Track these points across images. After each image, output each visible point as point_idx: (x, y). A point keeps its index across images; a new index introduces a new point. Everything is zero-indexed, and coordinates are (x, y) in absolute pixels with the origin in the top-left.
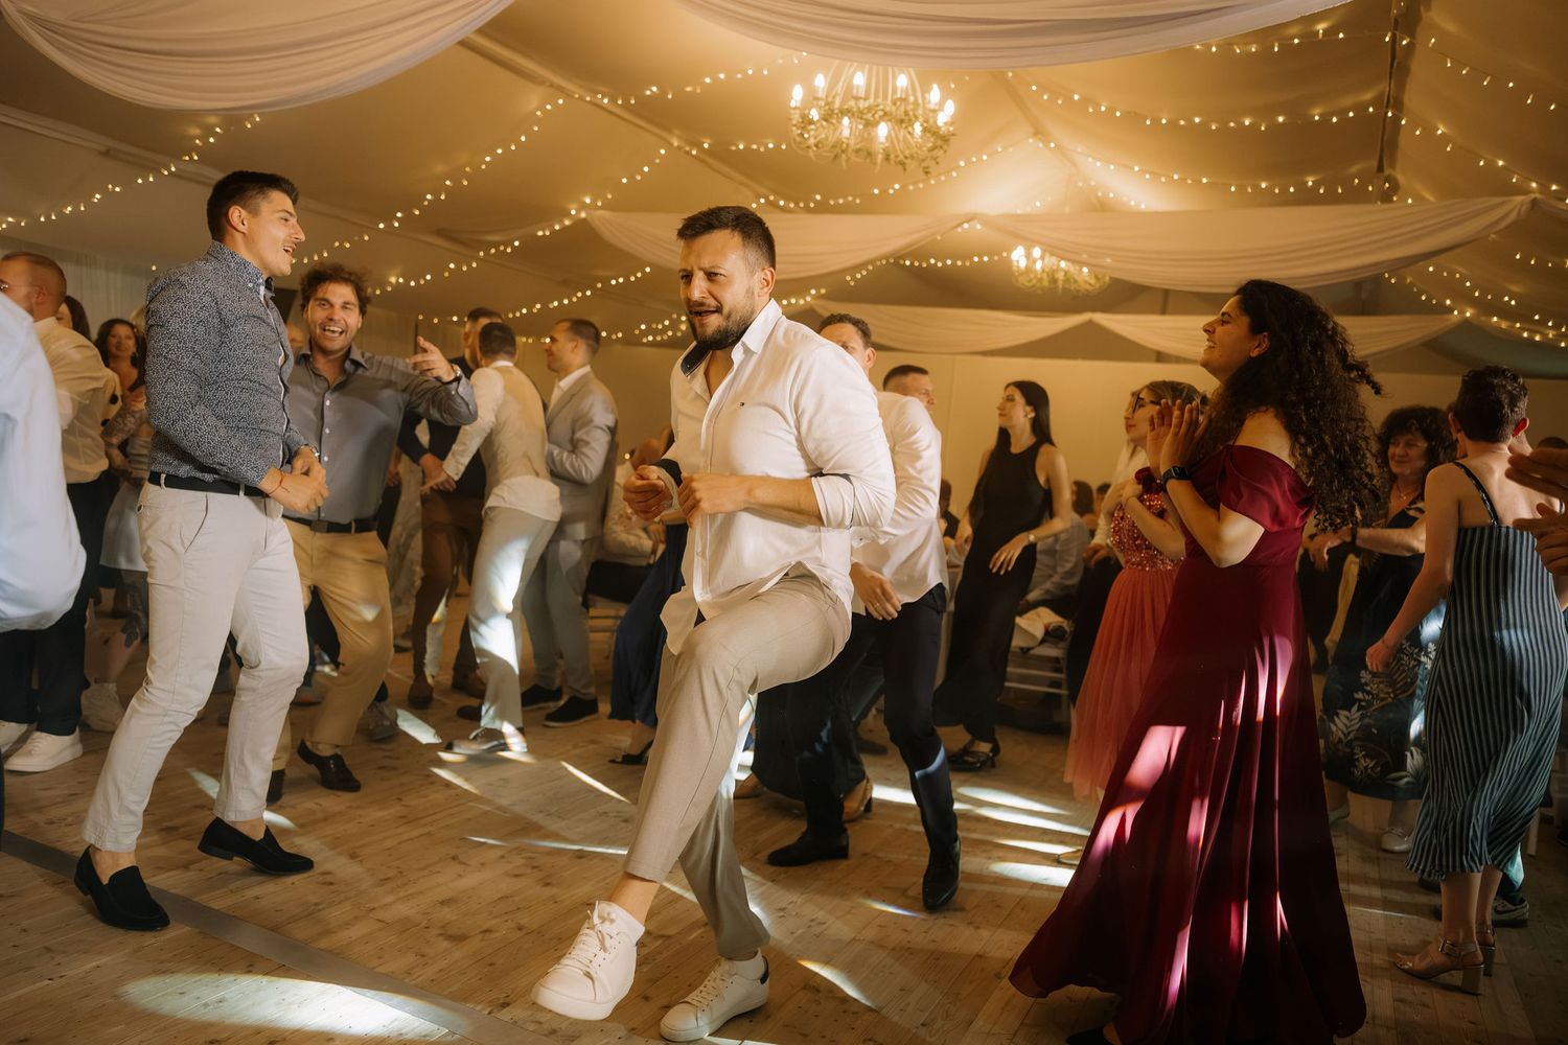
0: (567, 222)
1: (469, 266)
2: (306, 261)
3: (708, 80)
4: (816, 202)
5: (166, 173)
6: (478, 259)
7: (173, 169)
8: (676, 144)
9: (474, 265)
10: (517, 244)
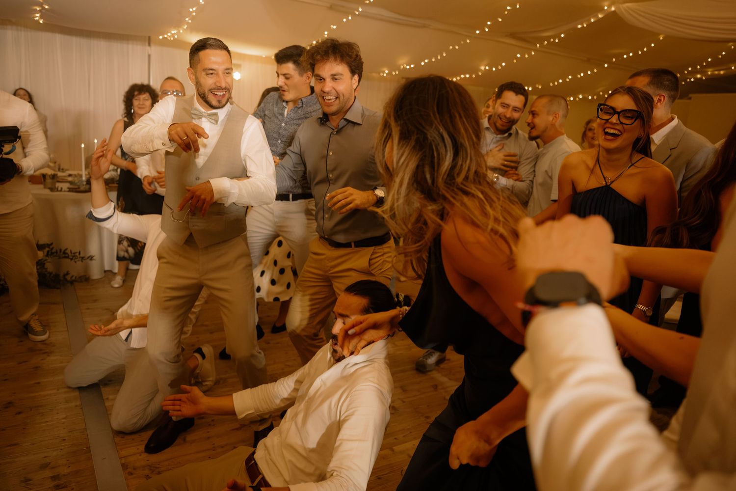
0: (600, 16)
1: (530, 54)
2: (433, 60)
5: (356, 13)
6: (535, 49)
9: (533, 53)
10: (562, 36)
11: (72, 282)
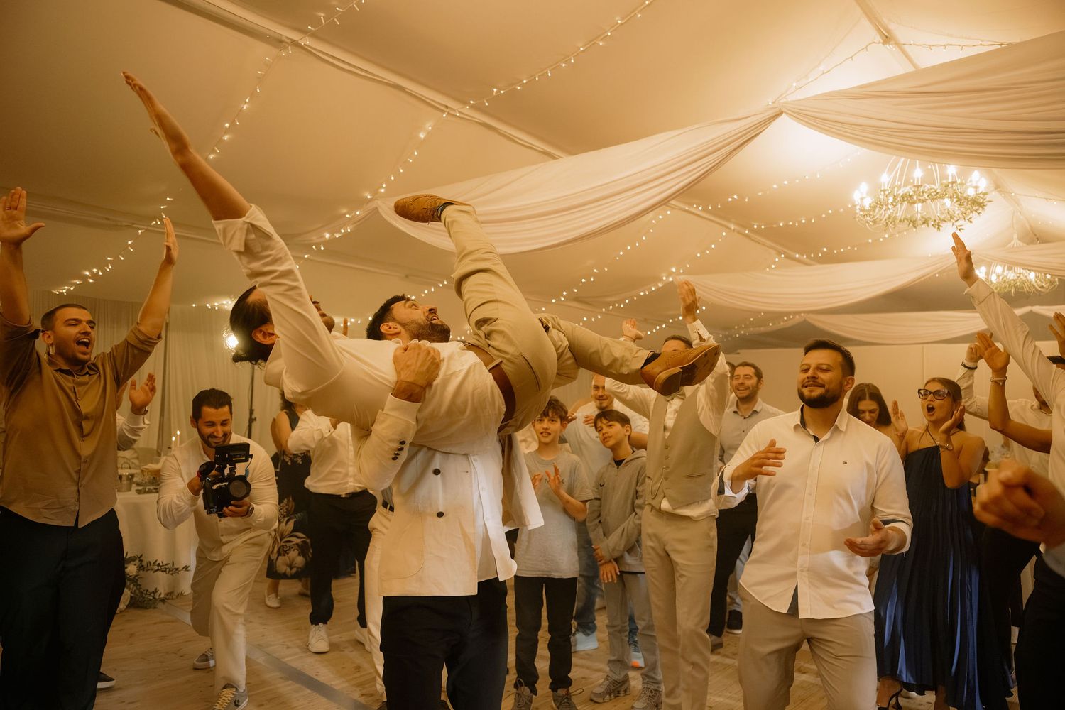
0: (660, 285)
1: (596, 318)
3: (775, 186)
4: (823, 253)
5: (441, 285)
6: (601, 313)
7: (446, 283)
8: (733, 228)
9: (599, 317)
10: (627, 301)
11: (163, 601)
